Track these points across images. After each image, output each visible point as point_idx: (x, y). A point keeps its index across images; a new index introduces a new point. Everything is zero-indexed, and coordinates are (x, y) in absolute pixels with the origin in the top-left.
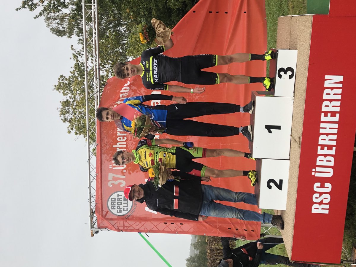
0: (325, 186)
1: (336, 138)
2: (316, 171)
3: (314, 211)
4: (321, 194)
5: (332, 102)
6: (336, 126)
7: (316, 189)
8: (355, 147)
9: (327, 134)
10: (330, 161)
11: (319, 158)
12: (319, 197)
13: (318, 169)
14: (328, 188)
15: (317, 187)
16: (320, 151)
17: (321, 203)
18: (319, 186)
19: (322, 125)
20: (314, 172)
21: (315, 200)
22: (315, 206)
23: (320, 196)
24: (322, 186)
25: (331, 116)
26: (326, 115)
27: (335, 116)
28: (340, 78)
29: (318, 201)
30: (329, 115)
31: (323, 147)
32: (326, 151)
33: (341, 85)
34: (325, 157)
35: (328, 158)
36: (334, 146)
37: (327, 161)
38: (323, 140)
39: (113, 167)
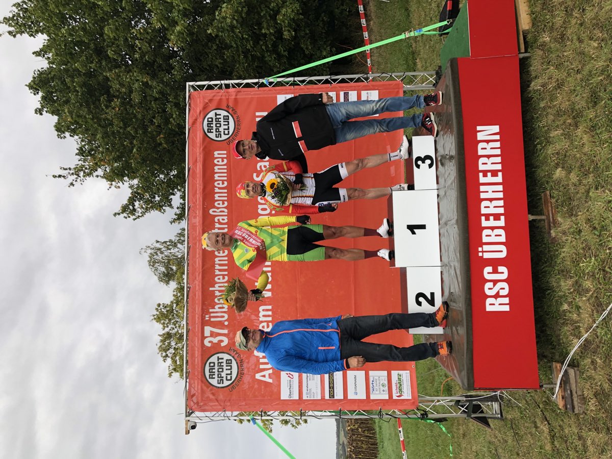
0: (499, 271)
1: (502, 204)
2: (484, 250)
3: (489, 308)
4: (495, 282)
6: (500, 188)
7: (487, 276)
8: (529, 215)
9: (491, 200)
10: (500, 235)
11: (485, 232)
12: (492, 287)
13: (486, 248)
14: (503, 273)
15: (488, 273)
16: (484, 223)
17: (497, 296)
18: (491, 271)
19: (482, 188)
20: (480, 252)
21: (488, 292)
22: (489, 301)
23: (494, 285)
24: (495, 271)
25: (492, 176)
26: (485, 175)
27: (497, 176)
28: (496, 129)
29: (493, 293)
30: (489, 174)
31: (487, 217)
32: (492, 223)
33: (498, 137)
34: (493, 231)
35: (497, 232)
36: (502, 214)
37: (496, 236)
38: (486, 208)
39: (210, 317)
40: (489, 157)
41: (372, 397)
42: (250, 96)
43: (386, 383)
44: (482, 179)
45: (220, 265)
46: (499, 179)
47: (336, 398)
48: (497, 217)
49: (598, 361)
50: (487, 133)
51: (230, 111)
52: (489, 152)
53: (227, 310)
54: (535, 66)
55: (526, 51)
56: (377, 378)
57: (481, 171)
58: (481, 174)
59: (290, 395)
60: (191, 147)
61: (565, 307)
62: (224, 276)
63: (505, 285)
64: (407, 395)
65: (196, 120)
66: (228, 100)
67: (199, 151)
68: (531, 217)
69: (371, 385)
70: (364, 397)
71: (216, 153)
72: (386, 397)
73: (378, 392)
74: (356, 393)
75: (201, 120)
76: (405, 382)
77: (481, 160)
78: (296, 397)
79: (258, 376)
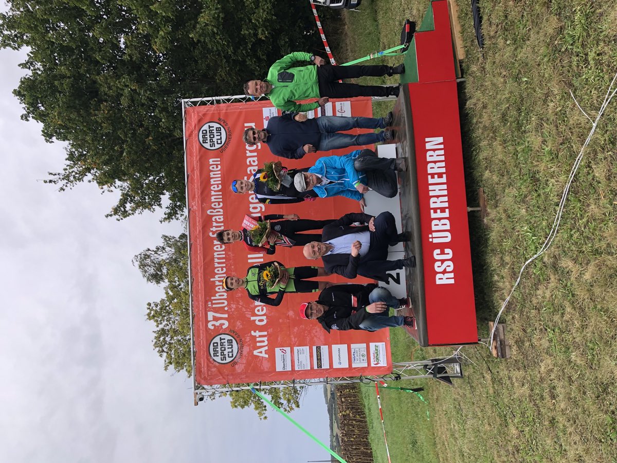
0: (446, 252)
1: (447, 200)
2: (433, 236)
3: (438, 282)
4: (443, 261)
5: (437, 164)
6: (445, 187)
7: (436, 257)
8: (468, 208)
9: (438, 197)
10: (446, 224)
11: (434, 222)
12: (440, 265)
13: (435, 235)
14: (448, 254)
15: (437, 254)
16: (433, 215)
17: (444, 272)
18: (439, 253)
19: (431, 188)
20: (431, 238)
21: (437, 270)
22: (438, 276)
23: (442, 264)
24: (443, 253)
25: (438, 178)
26: (433, 177)
27: (442, 177)
28: (441, 139)
29: (441, 270)
30: (436, 176)
31: (435, 210)
32: (439, 215)
33: (442, 146)
34: (440, 221)
35: (443, 221)
36: (446, 208)
37: (442, 225)
38: (434, 203)
39: (212, 304)
40: (435, 162)
41: (354, 366)
42: (239, 110)
43: (365, 353)
44: (431, 181)
45: (219, 258)
46: (444, 180)
47: (323, 368)
48: (443, 210)
49: (516, 316)
50: (434, 143)
51: (222, 123)
52: (435, 158)
53: (226, 297)
54: (469, 88)
55: (462, 77)
56: (358, 350)
57: (430, 174)
58: (429, 177)
59: (284, 367)
60: (189, 157)
61: (496, 278)
62: (222, 268)
63: (451, 263)
64: (383, 363)
65: (192, 132)
66: (219, 114)
67: (195, 159)
68: (470, 209)
69: (353, 356)
70: (348, 367)
71: (211, 160)
72: (366, 365)
73: (359, 361)
74: (340, 363)
75: (197, 132)
76: (381, 352)
77: (430, 165)
78: (289, 368)
79: (256, 353)
